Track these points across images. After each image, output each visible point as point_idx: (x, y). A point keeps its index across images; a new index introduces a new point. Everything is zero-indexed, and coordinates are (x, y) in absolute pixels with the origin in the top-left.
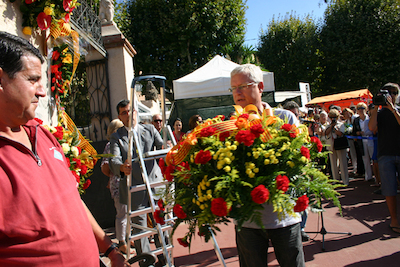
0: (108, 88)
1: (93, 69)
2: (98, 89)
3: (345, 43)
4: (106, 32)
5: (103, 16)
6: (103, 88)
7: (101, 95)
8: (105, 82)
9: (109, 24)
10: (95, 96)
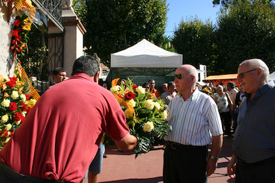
0: (63, 54)
1: (54, 39)
2: (55, 54)
3: (232, 41)
4: (65, 14)
5: (64, 3)
6: (59, 54)
7: (57, 58)
8: (61, 50)
9: (68, 9)
10: (53, 59)
